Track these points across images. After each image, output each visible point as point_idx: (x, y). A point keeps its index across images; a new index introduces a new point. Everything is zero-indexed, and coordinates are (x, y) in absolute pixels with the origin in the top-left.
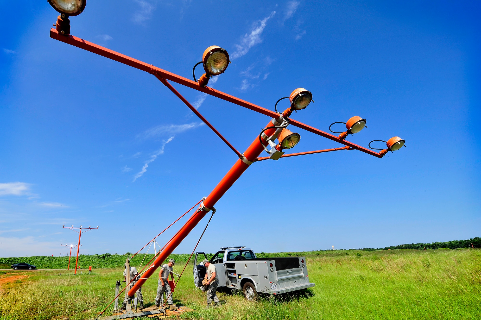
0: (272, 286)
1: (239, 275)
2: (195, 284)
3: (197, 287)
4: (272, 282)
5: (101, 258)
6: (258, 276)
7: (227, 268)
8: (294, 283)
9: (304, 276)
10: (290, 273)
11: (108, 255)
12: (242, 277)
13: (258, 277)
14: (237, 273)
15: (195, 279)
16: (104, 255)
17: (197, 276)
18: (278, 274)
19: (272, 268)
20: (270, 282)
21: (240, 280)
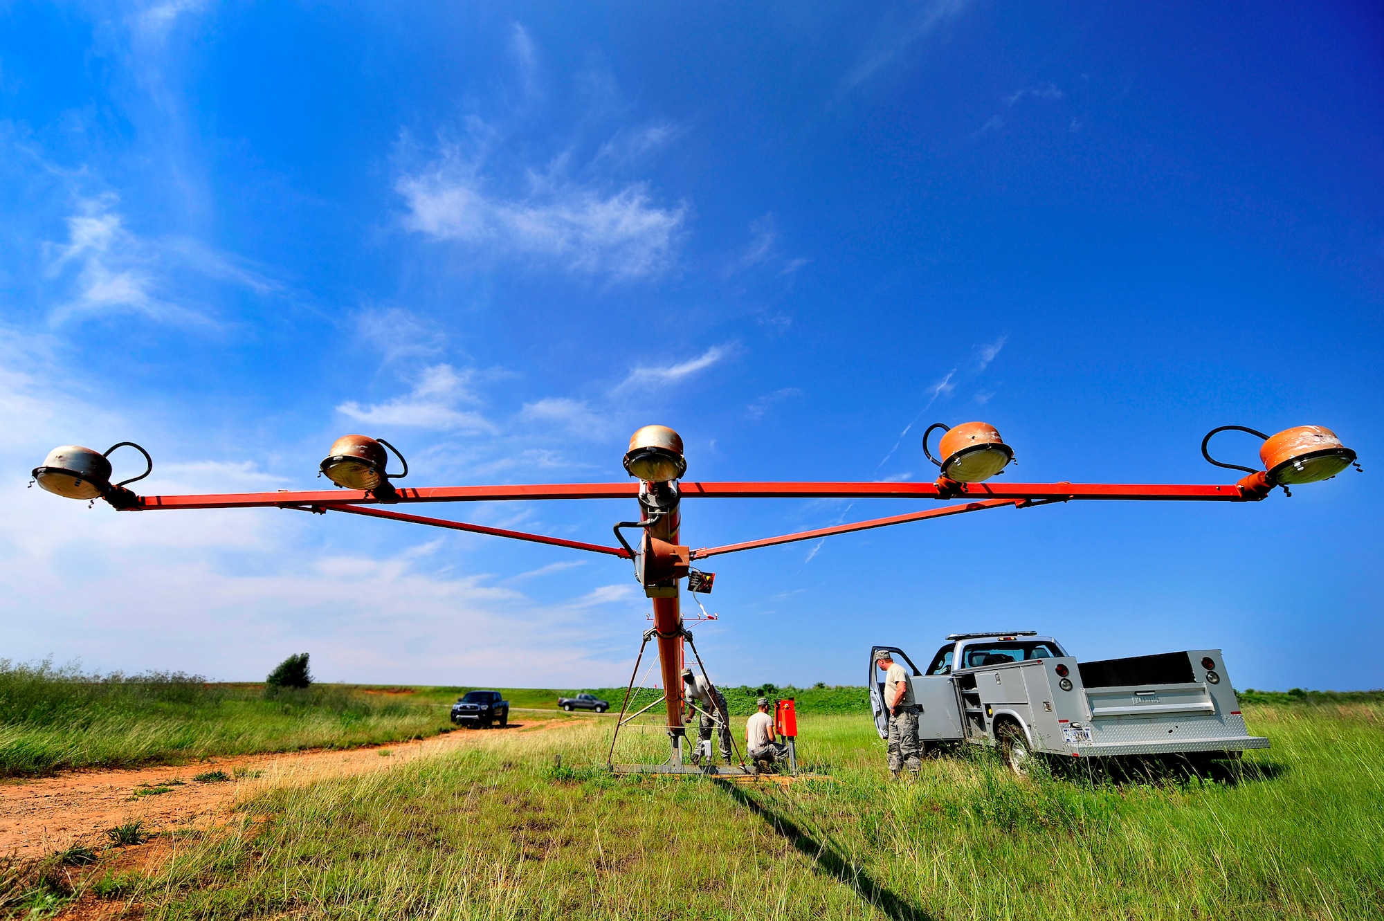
0: (1068, 732)
1: (988, 706)
2: (877, 731)
3: (882, 737)
4: (1067, 721)
5: (755, 694)
6: (1029, 703)
7: (964, 690)
8: (1171, 731)
9: (1214, 710)
10: (1146, 697)
11: (770, 688)
12: (995, 711)
13: (1030, 706)
14: (983, 701)
15: (877, 716)
16: (762, 689)
17: (881, 710)
18: (1090, 697)
19: (1067, 680)
20: (1060, 721)
21: (991, 720)
